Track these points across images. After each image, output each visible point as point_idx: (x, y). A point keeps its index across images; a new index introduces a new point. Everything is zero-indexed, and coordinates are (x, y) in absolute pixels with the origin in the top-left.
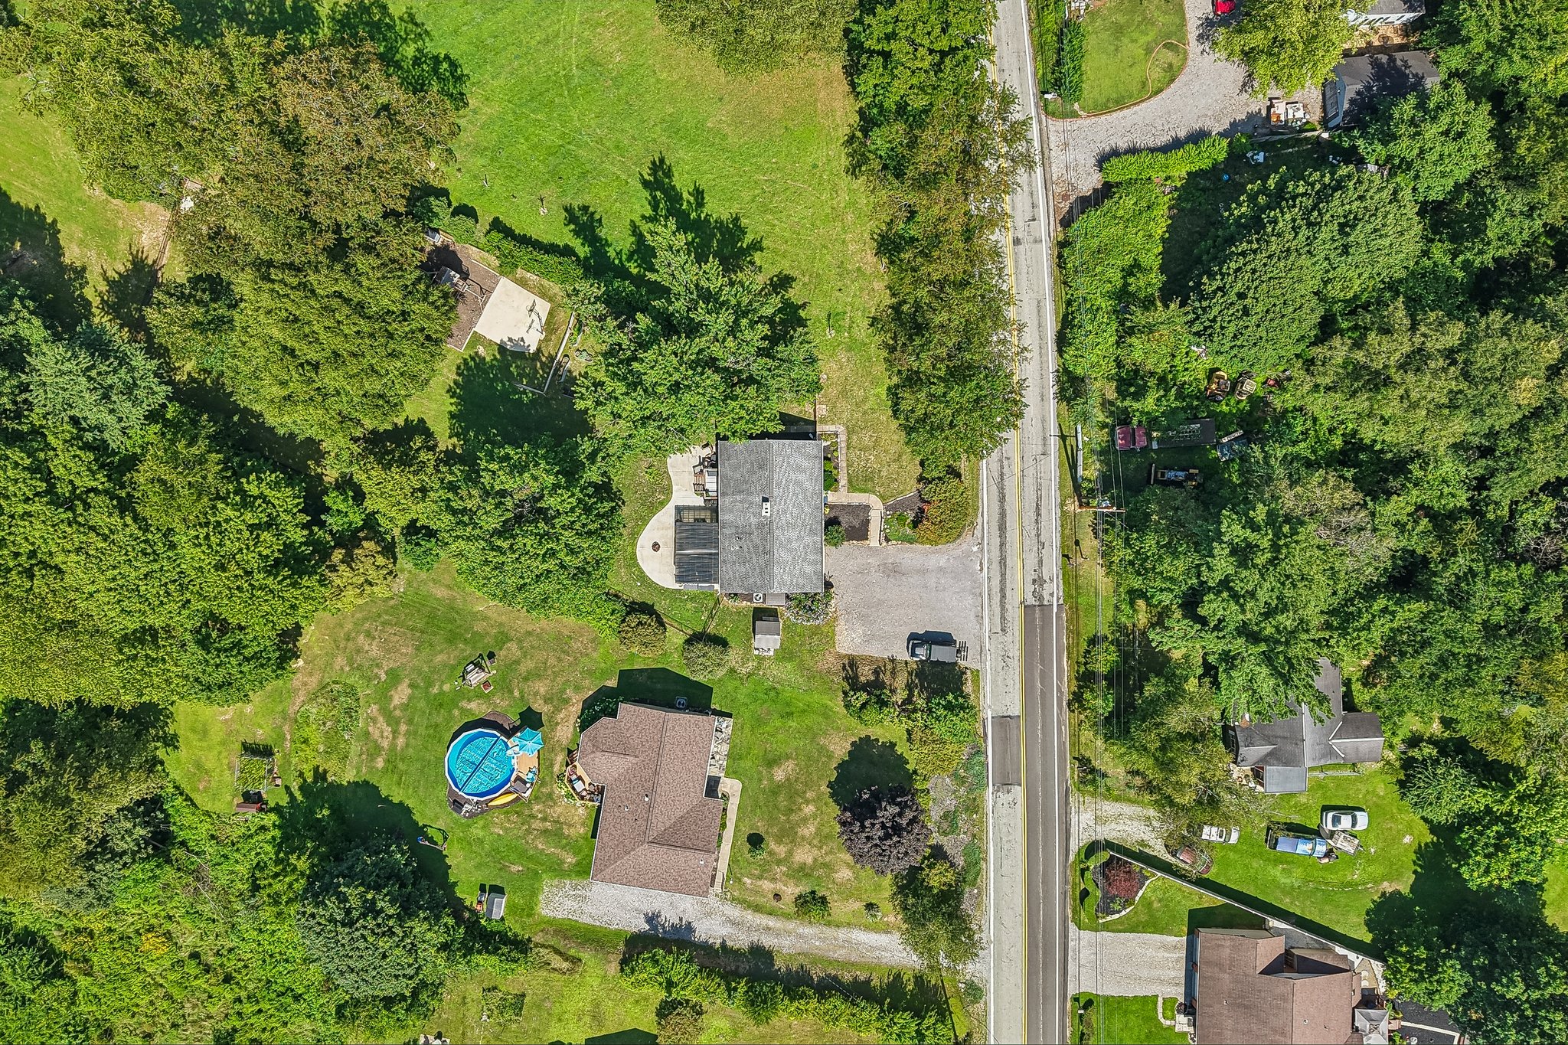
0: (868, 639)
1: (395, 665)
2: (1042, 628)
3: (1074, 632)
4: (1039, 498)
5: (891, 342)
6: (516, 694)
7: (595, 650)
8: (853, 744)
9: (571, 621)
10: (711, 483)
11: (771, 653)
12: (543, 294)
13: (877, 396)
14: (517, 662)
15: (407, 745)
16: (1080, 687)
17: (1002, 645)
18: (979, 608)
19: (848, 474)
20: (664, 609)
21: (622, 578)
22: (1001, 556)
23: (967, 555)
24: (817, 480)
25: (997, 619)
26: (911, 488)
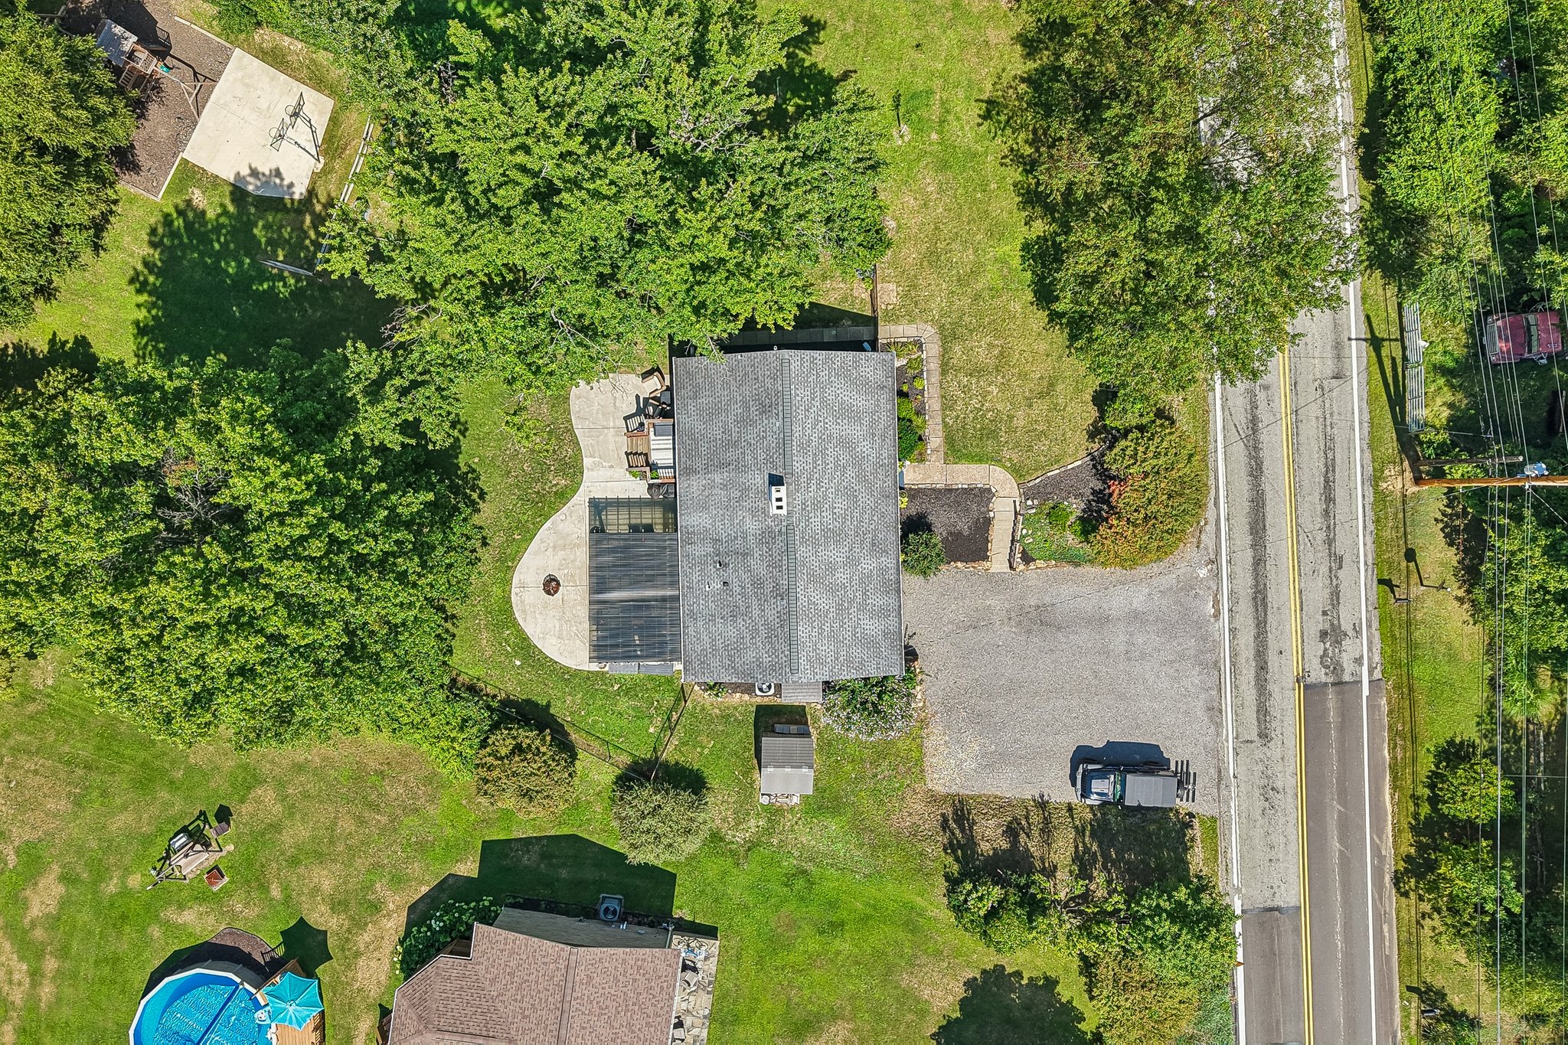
0: (991, 762)
1: (34, 836)
2: (1342, 728)
3: (1406, 735)
4: (1330, 467)
5: (1028, 150)
6: (276, 892)
7: (432, 799)
8: (970, 984)
9: (383, 741)
10: (661, 451)
11: (796, 800)
12: (319, 82)
13: (1003, 261)
14: (276, 827)
15: (59, 1000)
16: (1421, 847)
17: (1261, 767)
18: (1214, 693)
19: (945, 424)
20: (571, 713)
21: (482, 651)
22: (1256, 586)
23: (1188, 586)
24: (883, 437)
25: (1250, 714)
26: (1077, 450)
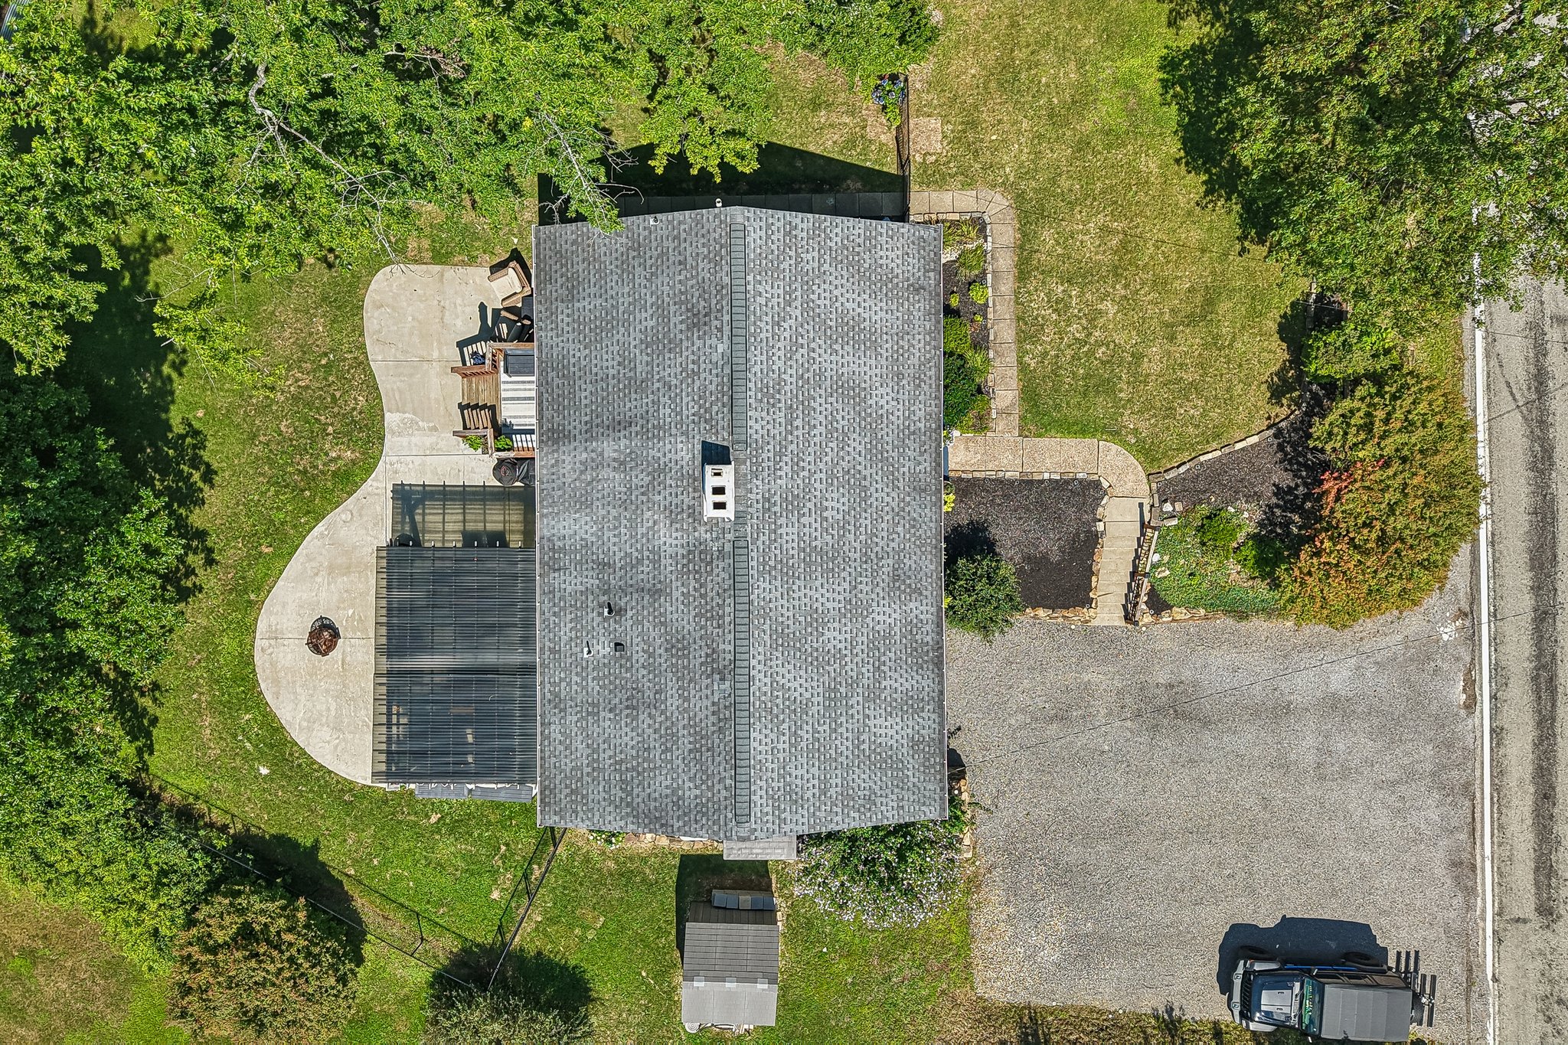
0: (1085, 952)
10: (519, 402)
11: (747, 1026)
13: (1128, 85)
17: (1539, 964)
18: (1463, 836)
19: (1023, 367)
20: (355, 861)
21: (203, 747)
22: (1538, 657)
23: (1425, 651)
24: (918, 381)
25: (1523, 875)
26: (1251, 417)
